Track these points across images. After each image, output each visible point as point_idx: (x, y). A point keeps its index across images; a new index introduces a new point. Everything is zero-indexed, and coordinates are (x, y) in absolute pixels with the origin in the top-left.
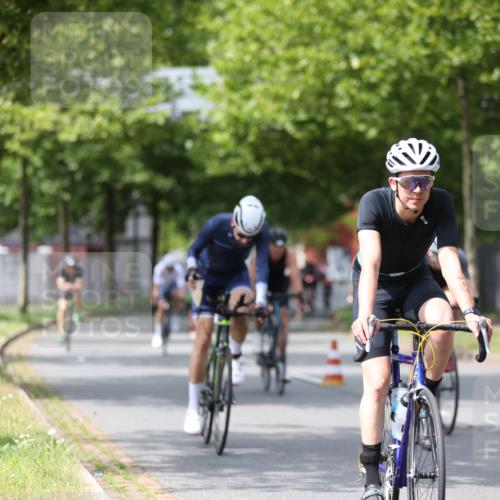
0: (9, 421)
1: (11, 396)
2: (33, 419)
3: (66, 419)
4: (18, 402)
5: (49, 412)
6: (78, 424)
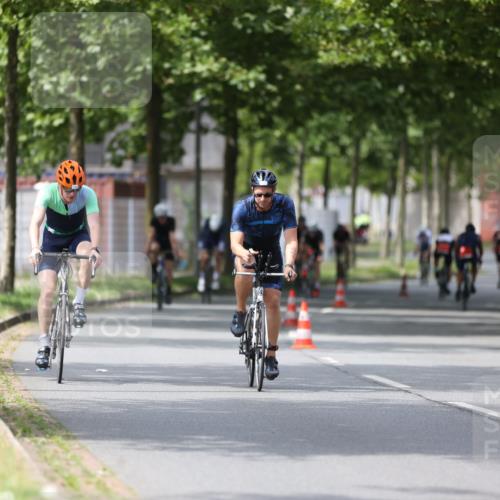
2: (19, 468)
3: (75, 471)
5: (46, 459)
6: (94, 480)
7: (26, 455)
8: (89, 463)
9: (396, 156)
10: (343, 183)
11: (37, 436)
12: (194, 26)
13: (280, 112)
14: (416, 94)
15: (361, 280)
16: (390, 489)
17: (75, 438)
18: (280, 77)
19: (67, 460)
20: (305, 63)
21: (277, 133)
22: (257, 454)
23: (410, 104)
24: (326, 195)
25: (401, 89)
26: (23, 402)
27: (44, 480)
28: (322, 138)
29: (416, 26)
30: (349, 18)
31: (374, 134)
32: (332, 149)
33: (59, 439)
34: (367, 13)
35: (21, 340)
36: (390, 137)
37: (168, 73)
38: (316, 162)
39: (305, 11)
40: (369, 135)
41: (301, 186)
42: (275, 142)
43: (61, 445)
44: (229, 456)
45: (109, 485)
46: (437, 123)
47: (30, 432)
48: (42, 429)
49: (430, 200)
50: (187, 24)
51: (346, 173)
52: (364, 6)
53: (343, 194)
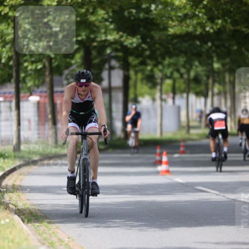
0: (6, 241)
1: (7, 220)
2: (26, 239)
3: (54, 239)
4: (13, 225)
5: (40, 234)
6: (64, 243)
7: (30, 232)
8: (61, 235)
9: (208, 78)
10: (182, 92)
11: (34, 222)
12: (106, 16)
13: (150, 57)
14: (217, 47)
15: (193, 140)
16: (211, 243)
17: (54, 223)
18: (149, 40)
19: (50, 234)
20: (162, 33)
21: (149, 68)
22: (144, 228)
23: (214, 52)
24: (174, 98)
25: (210, 44)
26: (27, 206)
27: (39, 244)
28: (171, 70)
29: (216, 12)
30: (183, 10)
31: (197, 67)
32: (176, 75)
33: (46, 224)
34: (192, 7)
35: (24, 175)
36: (204, 68)
37: (94, 40)
38: (169, 82)
39: (160, 7)
40: (194, 67)
41: (161, 94)
42: (147, 73)
43: (47, 227)
44: (130, 229)
45: (71, 246)
46: (228, 60)
47: (31, 221)
48: (37, 219)
49: (226, 99)
50: (103, 16)
51: (183, 86)
52: (190, 4)
53: (182, 97)
